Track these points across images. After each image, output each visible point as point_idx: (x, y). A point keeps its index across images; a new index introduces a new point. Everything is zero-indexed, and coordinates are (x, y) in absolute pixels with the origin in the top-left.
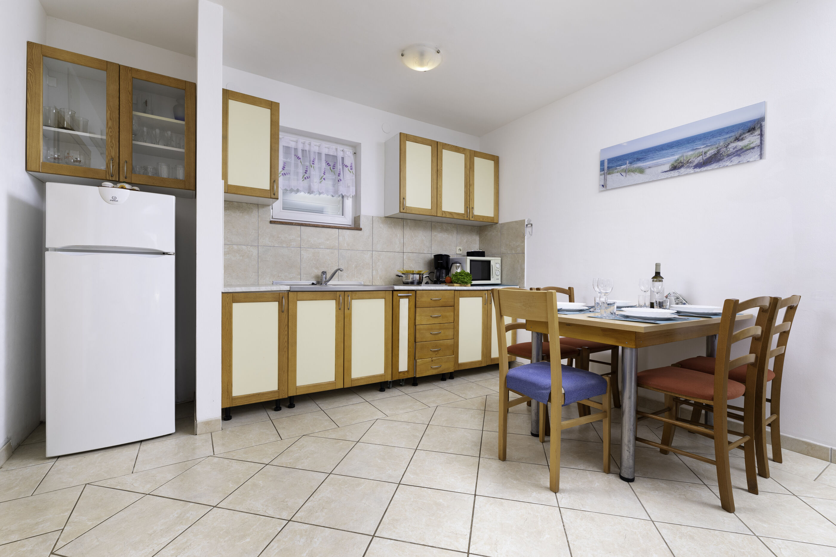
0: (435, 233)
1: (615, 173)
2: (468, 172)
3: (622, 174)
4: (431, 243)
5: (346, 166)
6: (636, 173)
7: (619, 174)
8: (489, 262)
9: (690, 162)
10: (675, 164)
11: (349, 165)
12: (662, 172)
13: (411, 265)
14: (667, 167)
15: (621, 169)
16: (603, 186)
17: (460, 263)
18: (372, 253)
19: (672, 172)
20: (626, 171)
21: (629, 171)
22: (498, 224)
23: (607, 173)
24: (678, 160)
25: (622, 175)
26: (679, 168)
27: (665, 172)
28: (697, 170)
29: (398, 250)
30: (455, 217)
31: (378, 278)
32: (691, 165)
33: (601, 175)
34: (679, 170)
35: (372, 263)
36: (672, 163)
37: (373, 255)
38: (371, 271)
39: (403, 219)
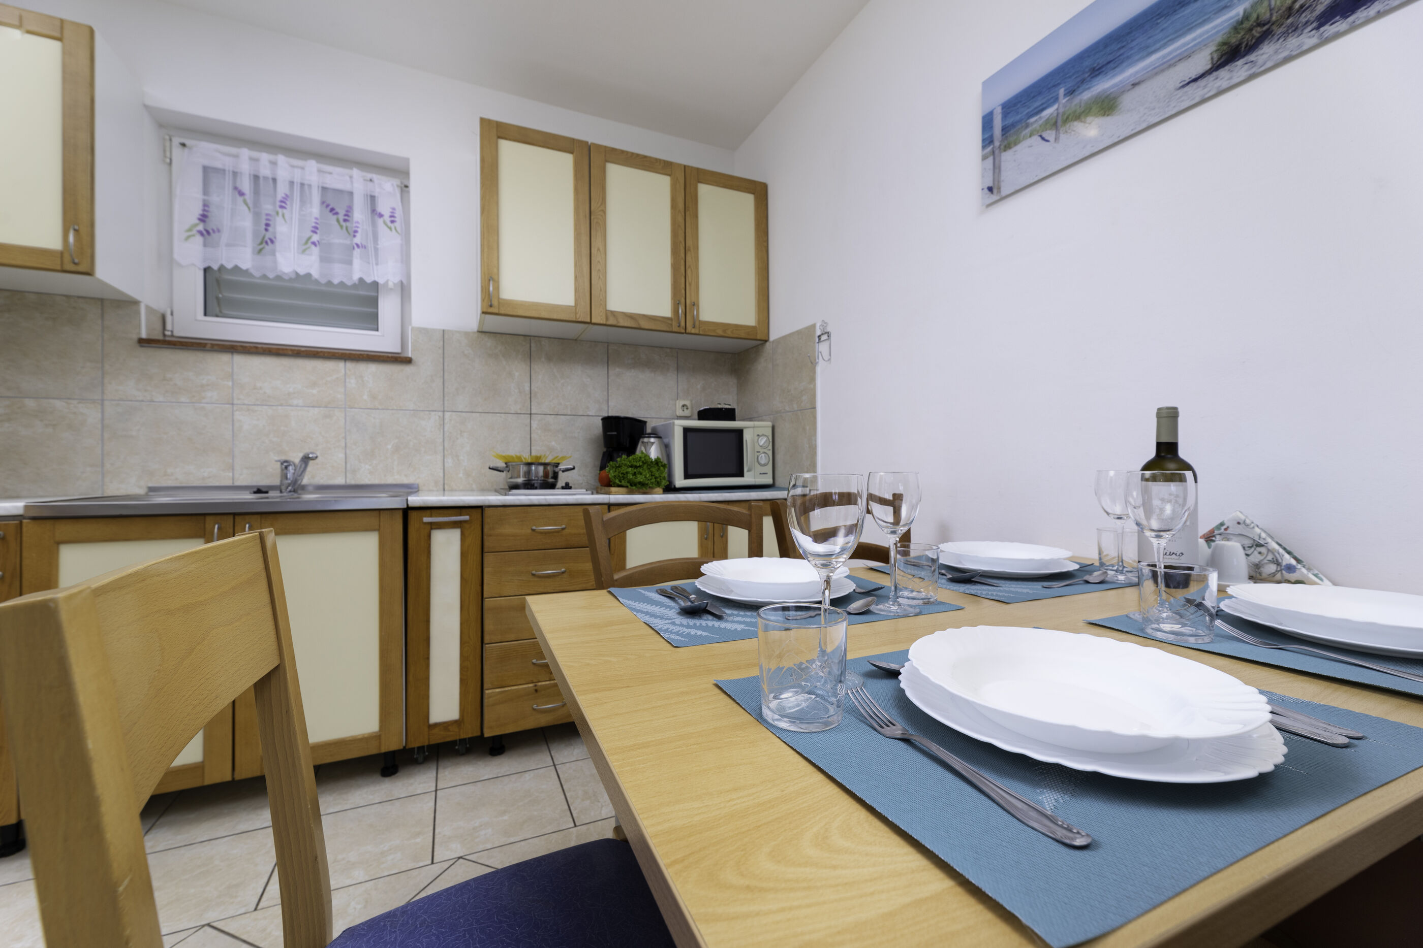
0: (615, 371)
1: (1025, 138)
2: (680, 219)
3: (1045, 135)
4: (606, 393)
5: (381, 216)
6: (1089, 119)
7: (1036, 139)
8: (739, 433)
9: (1302, 6)
10: (1234, 41)
11: (386, 213)
12: (1183, 86)
13: (553, 443)
14: (1202, 61)
15: (1040, 122)
16: (990, 189)
17: (661, 436)
18: (442, 416)
19: (1223, 73)
20: (1055, 124)
21: (1067, 118)
22: (768, 344)
23: (1002, 147)
24: (1246, 17)
25: (1043, 139)
26: (1252, 47)
27: (1195, 80)
28: (1341, 25)
29: (515, 408)
30: (644, 324)
31: (461, 475)
32: (1303, 18)
33: (984, 158)
34: (1252, 57)
35: (441, 440)
36: (1219, 39)
37: (446, 421)
38: (439, 457)
39: (528, 338)
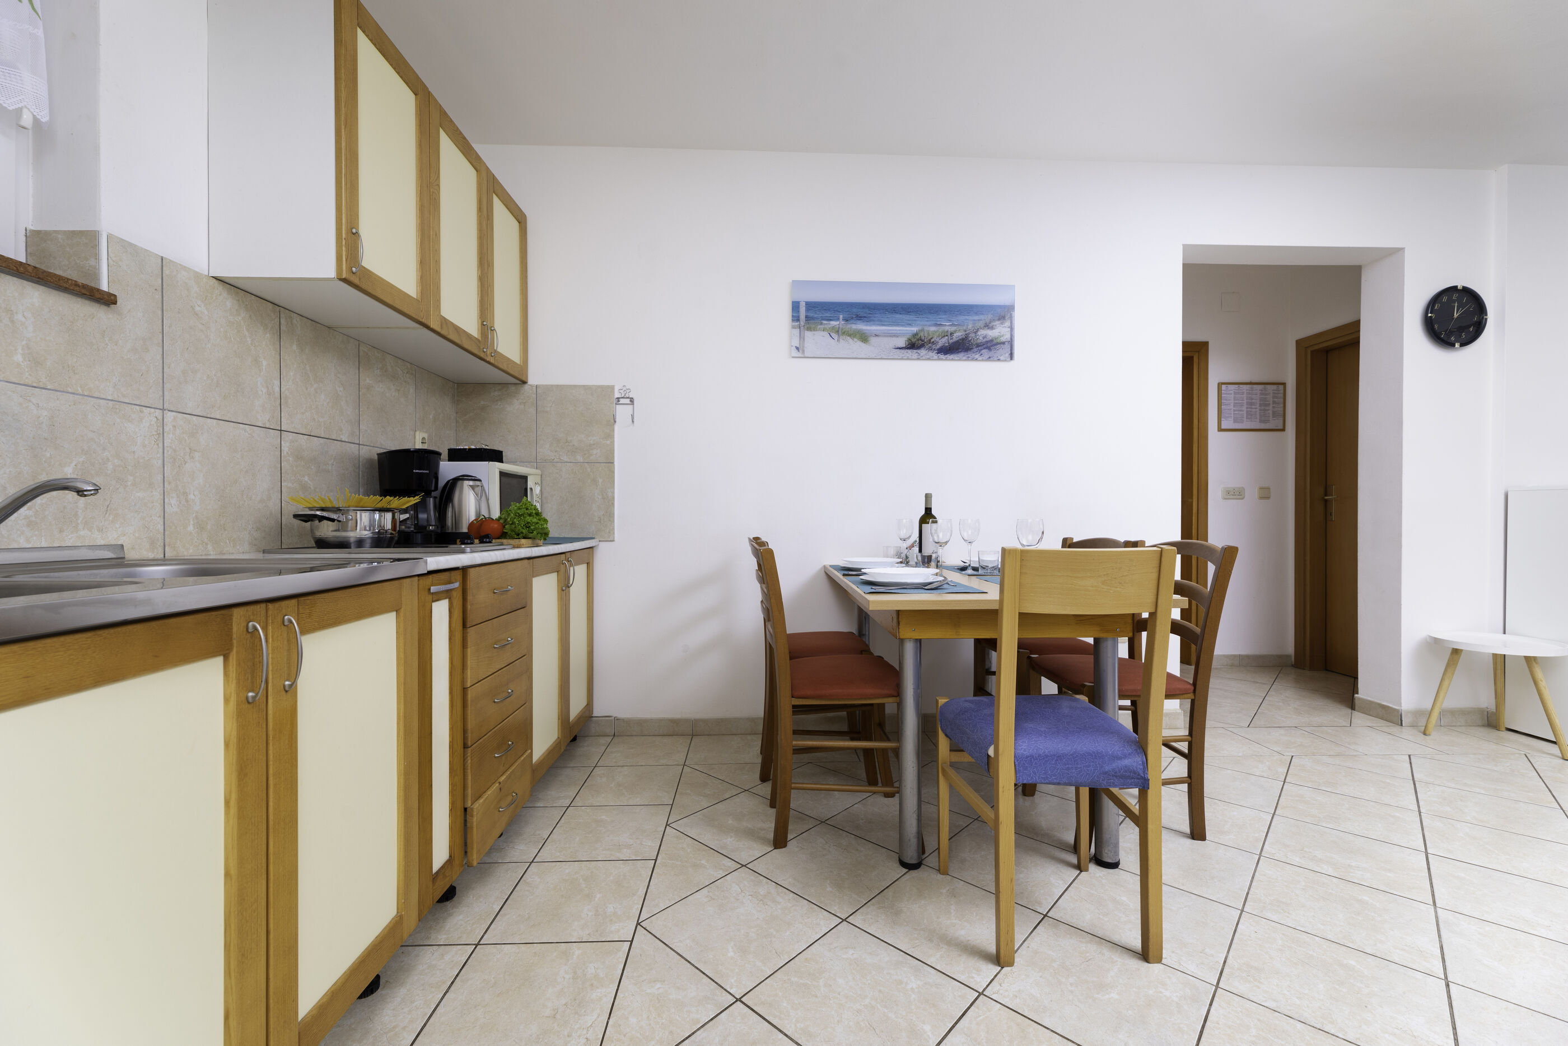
1: (820, 330)
3: (833, 335)
4: (357, 411)
6: (855, 340)
7: (826, 334)
8: (525, 479)
9: (933, 342)
10: (914, 340)
12: (895, 348)
14: (902, 342)
15: (829, 326)
16: (797, 348)
17: (480, 478)
19: (909, 351)
20: (840, 332)
21: (844, 332)
22: (526, 387)
23: (806, 327)
24: (916, 334)
25: (831, 336)
26: (919, 347)
27: (900, 348)
28: (942, 356)
29: (263, 419)
31: (191, 528)
32: (934, 347)
33: (793, 327)
34: (919, 351)
35: (160, 462)
36: (908, 337)
37: (166, 429)
38: (157, 495)
